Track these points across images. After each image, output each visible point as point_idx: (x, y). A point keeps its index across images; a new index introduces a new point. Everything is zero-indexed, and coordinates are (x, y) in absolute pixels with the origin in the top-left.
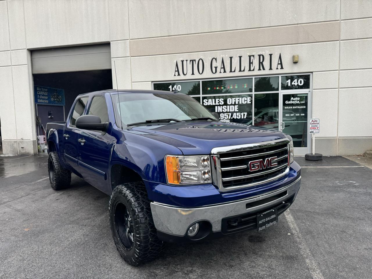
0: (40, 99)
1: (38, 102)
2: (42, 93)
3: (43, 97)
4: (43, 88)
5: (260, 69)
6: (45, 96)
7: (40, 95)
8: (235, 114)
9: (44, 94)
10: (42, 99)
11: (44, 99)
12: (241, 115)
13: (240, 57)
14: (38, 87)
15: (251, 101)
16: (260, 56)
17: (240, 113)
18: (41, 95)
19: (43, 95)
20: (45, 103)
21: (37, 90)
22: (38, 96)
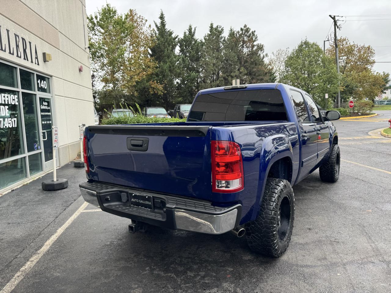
5: (25, 59)
8: (6, 119)
12: (12, 121)
13: (8, 31)
15: (19, 101)
16: (23, 39)
17: (10, 119)
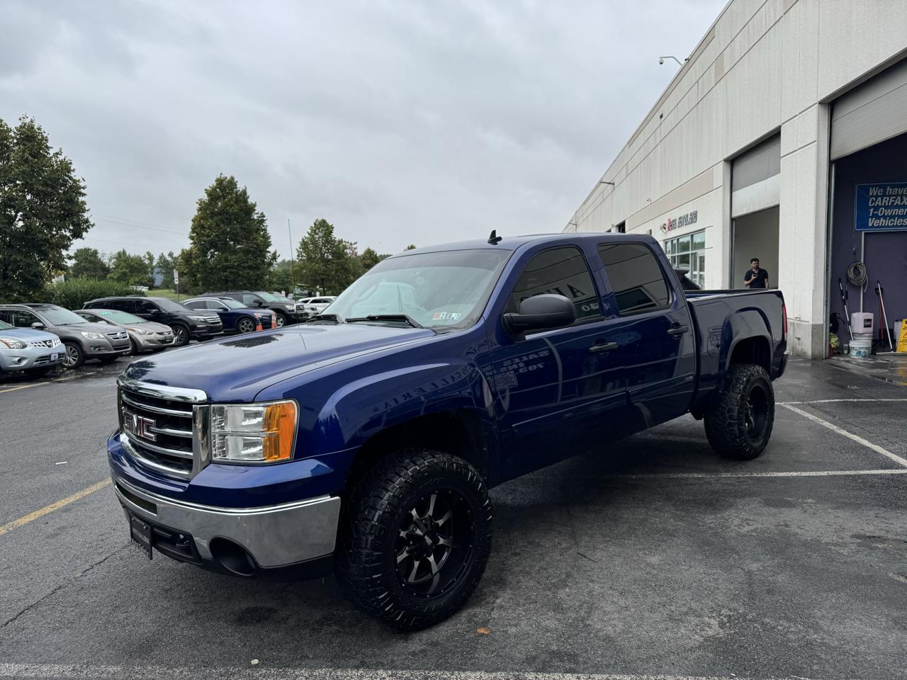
0: (879, 218)
1: (870, 225)
2: (886, 201)
3: (889, 212)
4: (893, 187)
6: (898, 207)
7: (876, 208)
9: (893, 203)
10: (885, 217)
11: (892, 217)
14: (873, 186)
18: (881, 206)
19: (887, 207)
20: (897, 226)
21: (871, 194)
22: (872, 210)
